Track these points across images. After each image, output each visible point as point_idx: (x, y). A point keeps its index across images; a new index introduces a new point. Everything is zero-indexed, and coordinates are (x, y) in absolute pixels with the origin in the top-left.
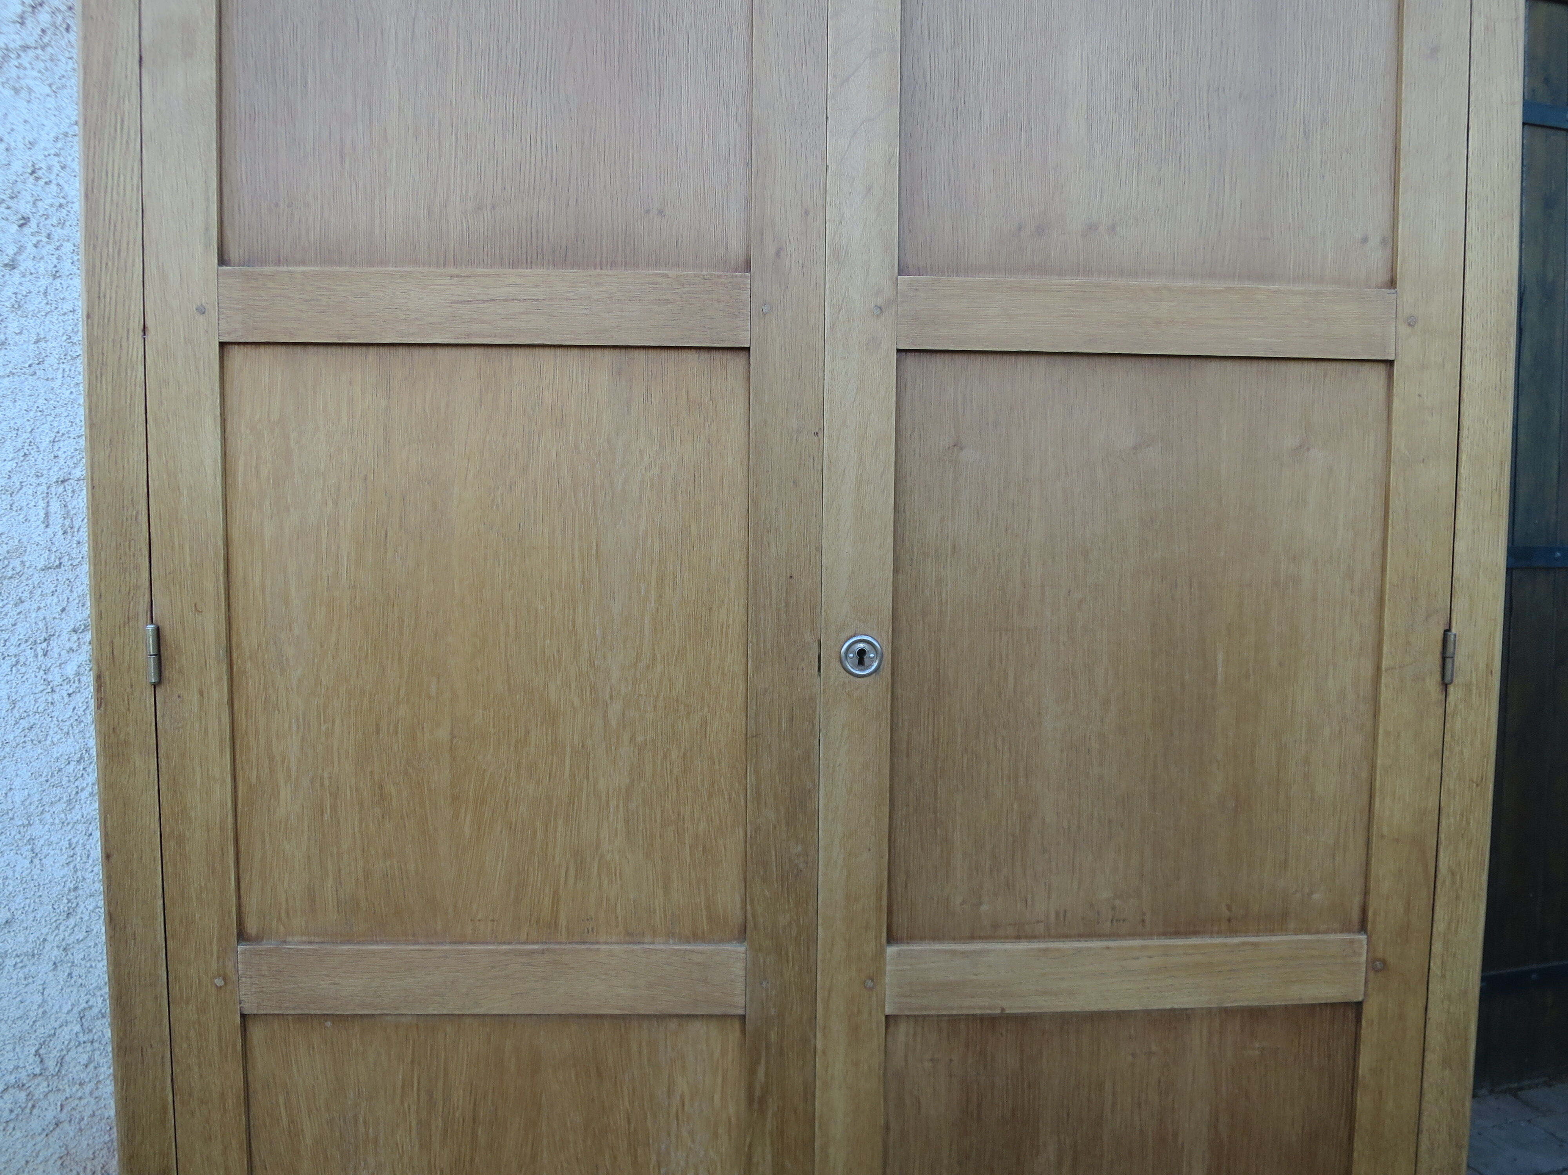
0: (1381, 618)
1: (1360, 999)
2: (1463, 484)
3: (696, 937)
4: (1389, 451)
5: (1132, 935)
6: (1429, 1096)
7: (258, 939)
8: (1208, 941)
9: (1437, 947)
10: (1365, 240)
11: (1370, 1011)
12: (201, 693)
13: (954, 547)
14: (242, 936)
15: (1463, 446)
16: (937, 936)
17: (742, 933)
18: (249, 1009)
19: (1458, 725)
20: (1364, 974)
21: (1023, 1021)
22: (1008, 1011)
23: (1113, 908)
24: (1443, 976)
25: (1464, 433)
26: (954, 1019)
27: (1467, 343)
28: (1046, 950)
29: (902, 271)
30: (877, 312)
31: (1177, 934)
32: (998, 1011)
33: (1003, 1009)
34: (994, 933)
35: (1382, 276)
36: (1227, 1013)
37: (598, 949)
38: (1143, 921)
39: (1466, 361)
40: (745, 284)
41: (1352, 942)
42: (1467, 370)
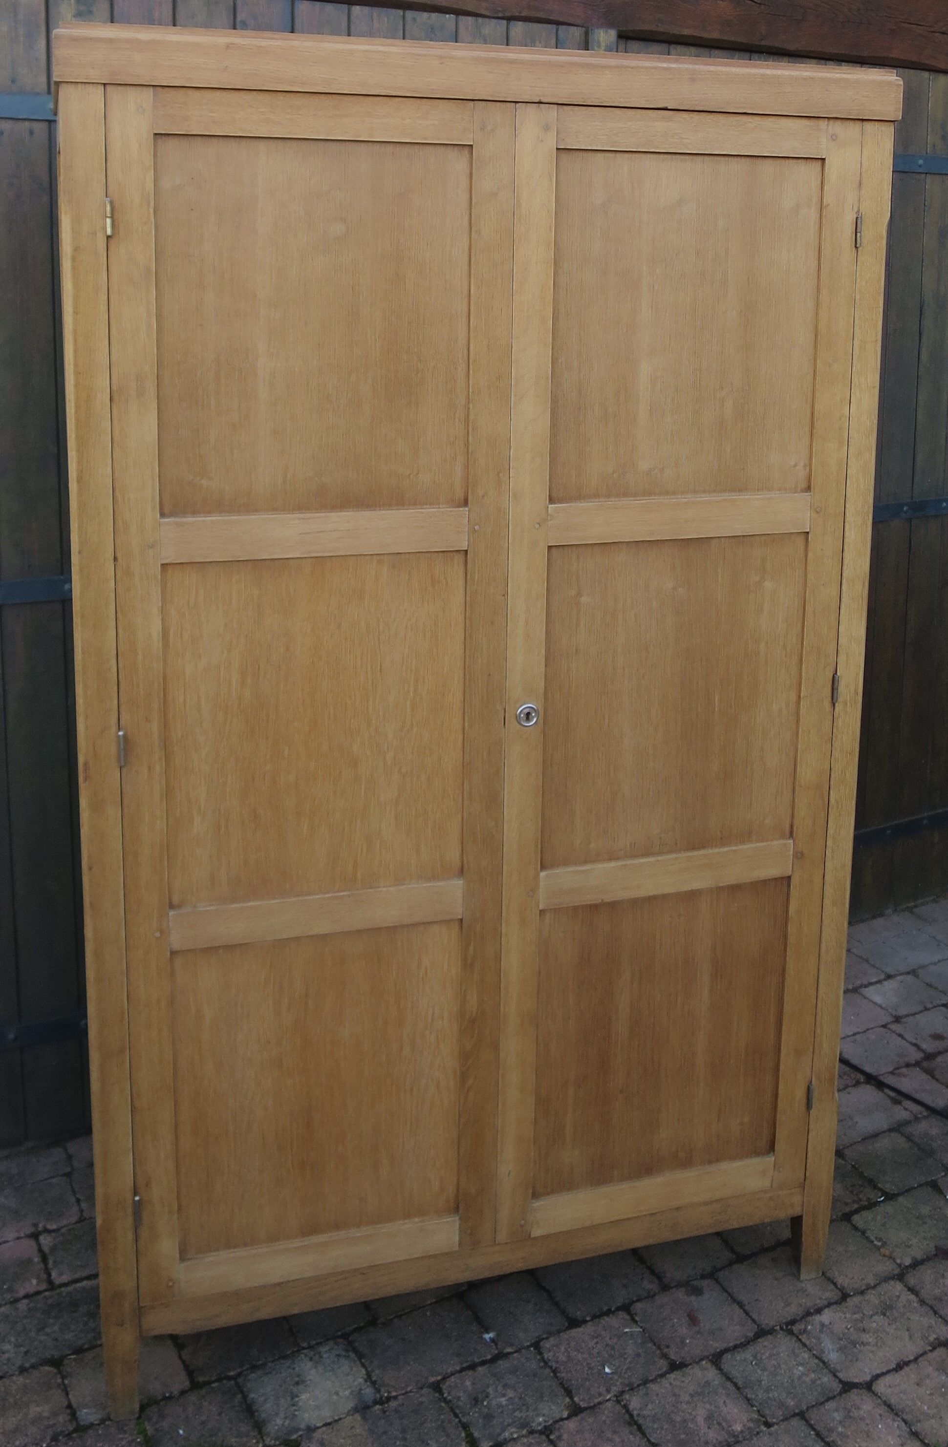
0: (801, 669)
1: (790, 874)
2: (844, 596)
3: (434, 877)
4: (806, 580)
5: (670, 852)
6: (825, 923)
7: (179, 906)
8: (710, 851)
9: (829, 843)
10: (795, 466)
11: (795, 881)
12: (149, 768)
13: (577, 651)
14: (172, 906)
16: (566, 863)
17: (461, 872)
18: (175, 948)
19: (840, 724)
20: (791, 861)
21: (613, 905)
22: (605, 901)
23: (660, 838)
24: (832, 858)
25: (845, 567)
26: (575, 908)
27: (847, 520)
28: (625, 866)
29: (551, 500)
30: (537, 526)
31: (693, 849)
32: (600, 901)
33: (602, 900)
34: (597, 858)
35: (804, 485)
36: (720, 889)
37: (381, 891)
38: (677, 844)
39: (846, 529)
40: (465, 515)
41: (785, 845)
42: (847, 534)
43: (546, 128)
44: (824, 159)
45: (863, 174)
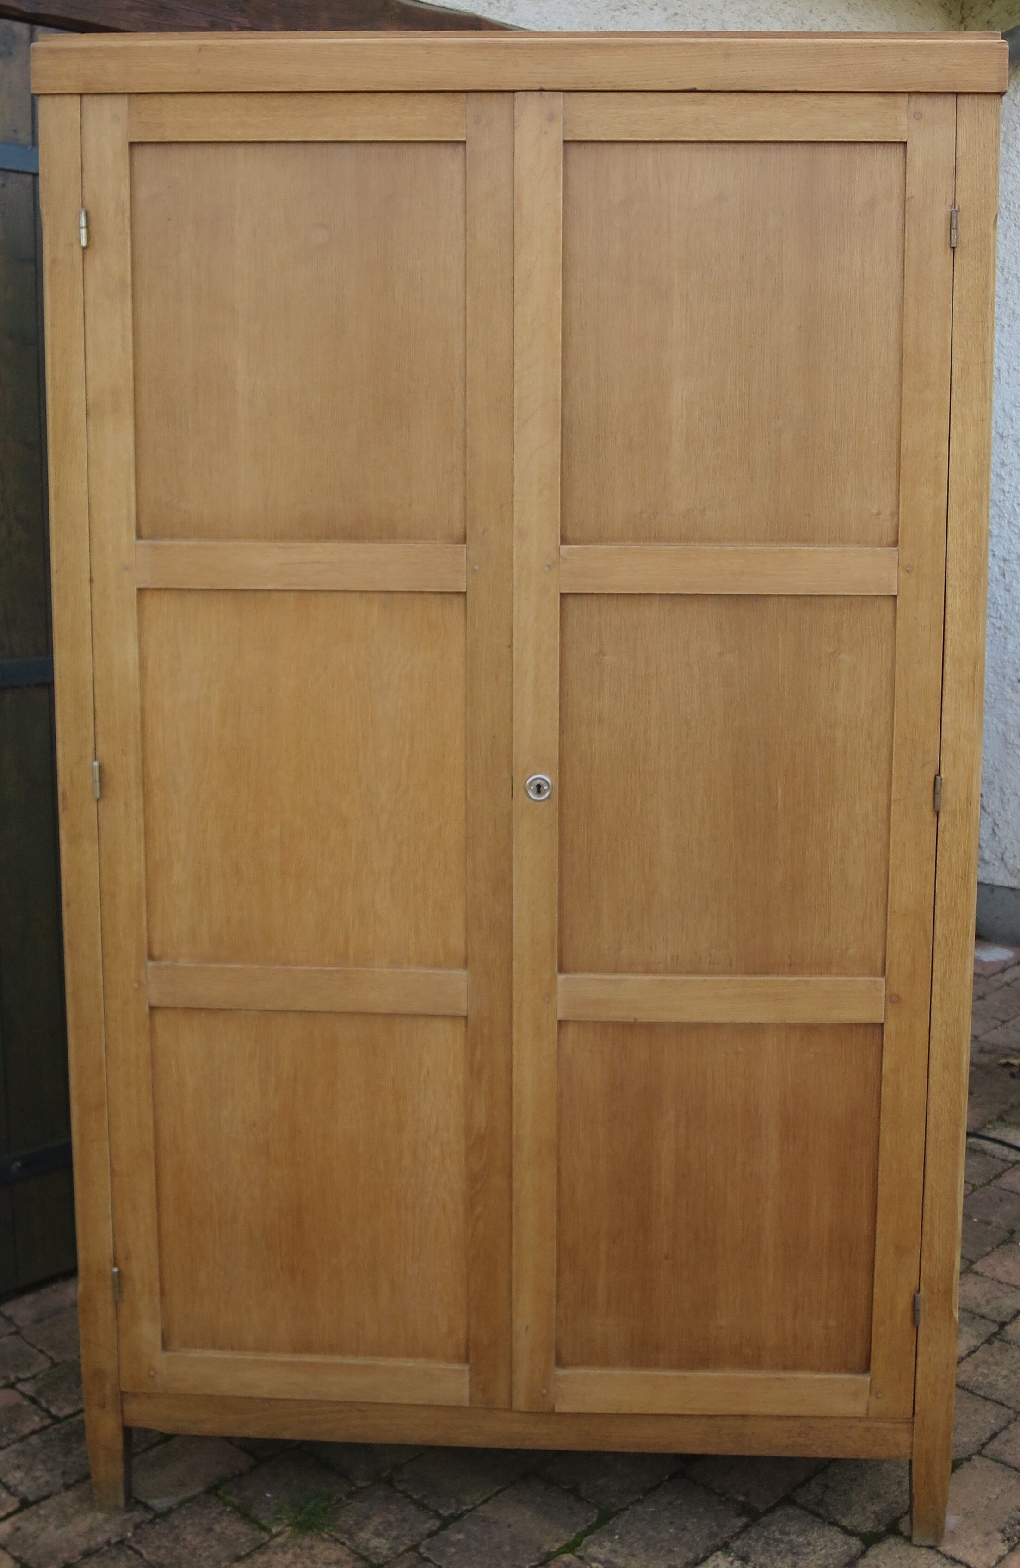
0: (891, 765)
1: (882, 1021)
2: (947, 677)
3: (436, 965)
4: (894, 655)
5: (724, 973)
7: (160, 959)
8: (775, 978)
9: (936, 988)
10: (879, 514)
11: (889, 1029)
12: (126, 805)
13: (600, 719)
14: (151, 957)
15: (946, 652)
16: (592, 969)
17: (465, 964)
18: (155, 1002)
20: (884, 1005)
21: (651, 1027)
22: (639, 1021)
23: (710, 955)
24: (941, 1008)
25: (948, 643)
26: (605, 1024)
27: (949, 583)
28: (663, 981)
29: (564, 540)
30: (547, 569)
31: (754, 973)
32: (632, 1020)
33: (635, 1019)
34: (631, 969)
35: (891, 538)
36: (791, 1027)
37: (373, 971)
38: (731, 964)
39: (949, 594)
40: (463, 553)
41: (875, 982)
42: (949, 601)
43: (551, 118)
44: (905, 143)
45: (960, 160)
